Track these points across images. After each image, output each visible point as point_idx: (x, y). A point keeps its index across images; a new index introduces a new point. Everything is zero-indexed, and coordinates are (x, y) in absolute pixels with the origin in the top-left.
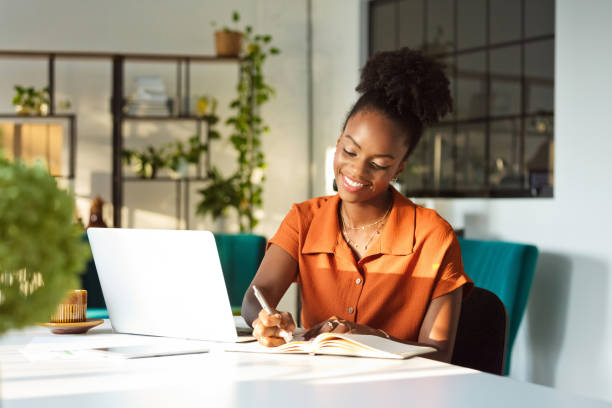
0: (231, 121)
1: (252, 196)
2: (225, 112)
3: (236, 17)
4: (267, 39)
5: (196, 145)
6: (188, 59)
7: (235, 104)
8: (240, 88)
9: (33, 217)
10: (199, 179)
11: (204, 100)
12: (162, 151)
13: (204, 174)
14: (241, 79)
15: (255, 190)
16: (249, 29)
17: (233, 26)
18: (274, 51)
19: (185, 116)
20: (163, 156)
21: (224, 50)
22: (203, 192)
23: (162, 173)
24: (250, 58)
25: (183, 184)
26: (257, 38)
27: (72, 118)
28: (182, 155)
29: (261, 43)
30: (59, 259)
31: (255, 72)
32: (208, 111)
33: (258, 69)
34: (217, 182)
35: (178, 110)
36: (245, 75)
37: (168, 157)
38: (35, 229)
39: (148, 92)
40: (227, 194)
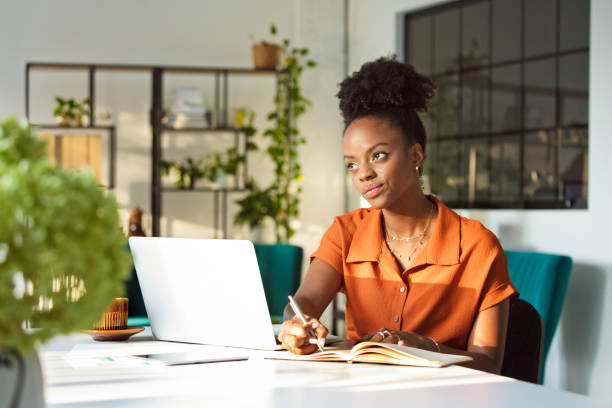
0: (268, 133)
1: (289, 207)
2: (262, 124)
3: (274, 30)
4: (304, 52)
5: (234, 157)
6: (226, 72)
7: (272, 116)
8: (277, 100)
9: (80, 225)
10: (236, 189)
11: (242, 112)
12: (200, 162)
13: (241, 185)
14: (279, 91)
15: (291, 200)
16: (286, 42)
17: (271, 39)
18: (311, 64)
19: (223, 127)
20: (201, 168)
21: (261, 63)
22: (241, 203)
23: (201, 183)
24: (287, 71)
25: (221, 195)
26: (295, 51)
27: (112, 129)
28: (220, 165)
29: (298, 56)
30: (105, 266)
31: (292, 85)
32: (246, 122)
33: (295, 81)
34: (255, 193)
35: (216, 121)
36: (283, 88)
37: (206, 169)
38: (82, 236)
40: (264, 206)
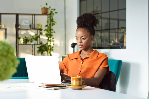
0: (45, 30)
1: (51, 49)
2: (44, 28)
3: (47, 4)
4: (54, 10)
5: (37, 36)
6: (35, 15)
7: (46, 26)
8: (48, 22)
9: (5, 54)
10: (37, 44)
11: (39, 25)
12: (28, 38)
13: (39, 43)
14: (48, 20)
15: (51, 47)
16: (50, 7)
17: (46, 6)
18: (56, 13)
19: (34, 29)
20: (29, 39)
21: (43, 12)
22: (38, 48)
23: (28, 43)
24: (50, 14)
25: (34, 46)
26: (52, 9)
28: (33, 38)
29: (53, 11)
30: (12, 64)
31: (51, 18)
32: (40, 27)
33: (52, 17)
34: (42, 45)
35: (32, 27)
36: (49, 18)
37: (30, 39)
38: (6, 56)
39: (25, 23)
40: (45, 48)
